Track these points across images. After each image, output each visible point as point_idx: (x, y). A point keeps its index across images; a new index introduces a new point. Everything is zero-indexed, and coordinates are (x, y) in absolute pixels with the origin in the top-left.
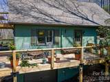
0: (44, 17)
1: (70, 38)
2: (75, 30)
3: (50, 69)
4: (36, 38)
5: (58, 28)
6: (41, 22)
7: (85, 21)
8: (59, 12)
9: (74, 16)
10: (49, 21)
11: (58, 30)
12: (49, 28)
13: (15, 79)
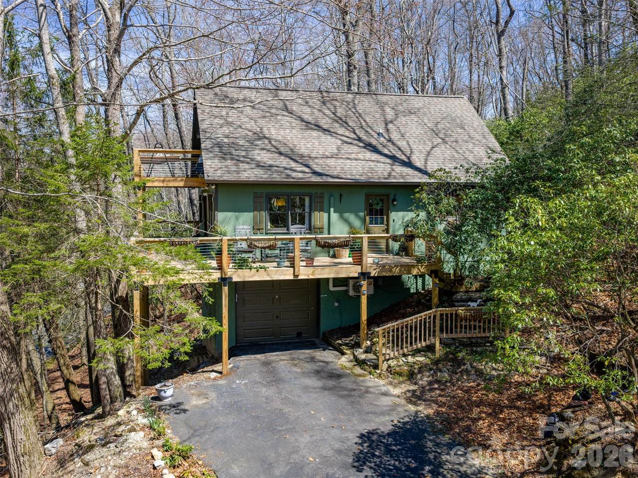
0: (284, 162)
1: (352, 218)
2: (368, 196)
3: (291, 277)
4: (264, 215)
5: (319, 191)
6: (277, 178)
7: (399, 169)
8: (329, 144)
9: (369, 155)
10: (300, 174)
11: (322, 196)
12: (295, 190)
13: (225, 289)
